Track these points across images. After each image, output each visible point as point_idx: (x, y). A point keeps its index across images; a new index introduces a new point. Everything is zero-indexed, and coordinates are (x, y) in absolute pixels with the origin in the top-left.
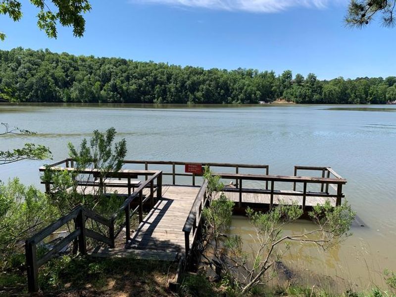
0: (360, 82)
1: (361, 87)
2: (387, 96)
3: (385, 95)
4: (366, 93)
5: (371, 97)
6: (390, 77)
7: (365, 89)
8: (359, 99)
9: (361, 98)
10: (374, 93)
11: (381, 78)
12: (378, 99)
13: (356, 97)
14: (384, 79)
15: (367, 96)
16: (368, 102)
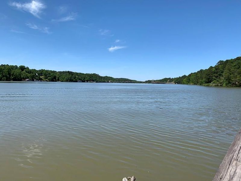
0: (5, 67)
1: (5, 70)
2: (22, 76)
3: (21, 76)
4: (9, 74)
5: (13, 76)
6: (21, 66)
7: (8, 71)
8: (5, 78)
9: (6, 77)
10: (14, 75)
11: (17, 66)
12: (17, 78)
13: (3, 76)
14: (18, 67)
15: (10, 76)
16: (11, 80)
